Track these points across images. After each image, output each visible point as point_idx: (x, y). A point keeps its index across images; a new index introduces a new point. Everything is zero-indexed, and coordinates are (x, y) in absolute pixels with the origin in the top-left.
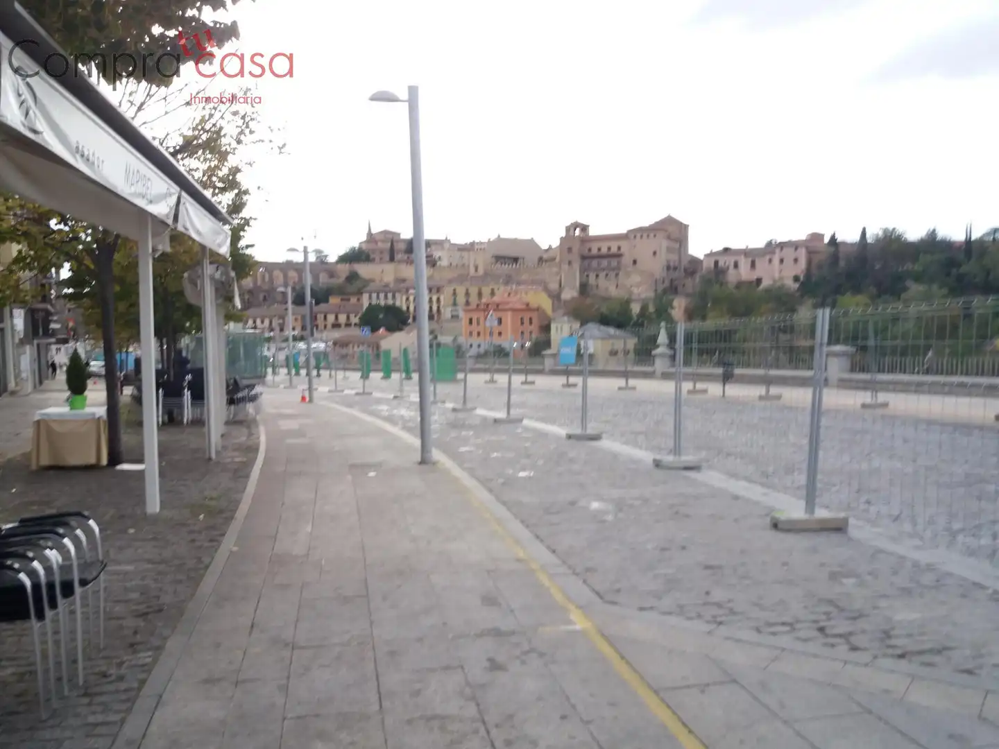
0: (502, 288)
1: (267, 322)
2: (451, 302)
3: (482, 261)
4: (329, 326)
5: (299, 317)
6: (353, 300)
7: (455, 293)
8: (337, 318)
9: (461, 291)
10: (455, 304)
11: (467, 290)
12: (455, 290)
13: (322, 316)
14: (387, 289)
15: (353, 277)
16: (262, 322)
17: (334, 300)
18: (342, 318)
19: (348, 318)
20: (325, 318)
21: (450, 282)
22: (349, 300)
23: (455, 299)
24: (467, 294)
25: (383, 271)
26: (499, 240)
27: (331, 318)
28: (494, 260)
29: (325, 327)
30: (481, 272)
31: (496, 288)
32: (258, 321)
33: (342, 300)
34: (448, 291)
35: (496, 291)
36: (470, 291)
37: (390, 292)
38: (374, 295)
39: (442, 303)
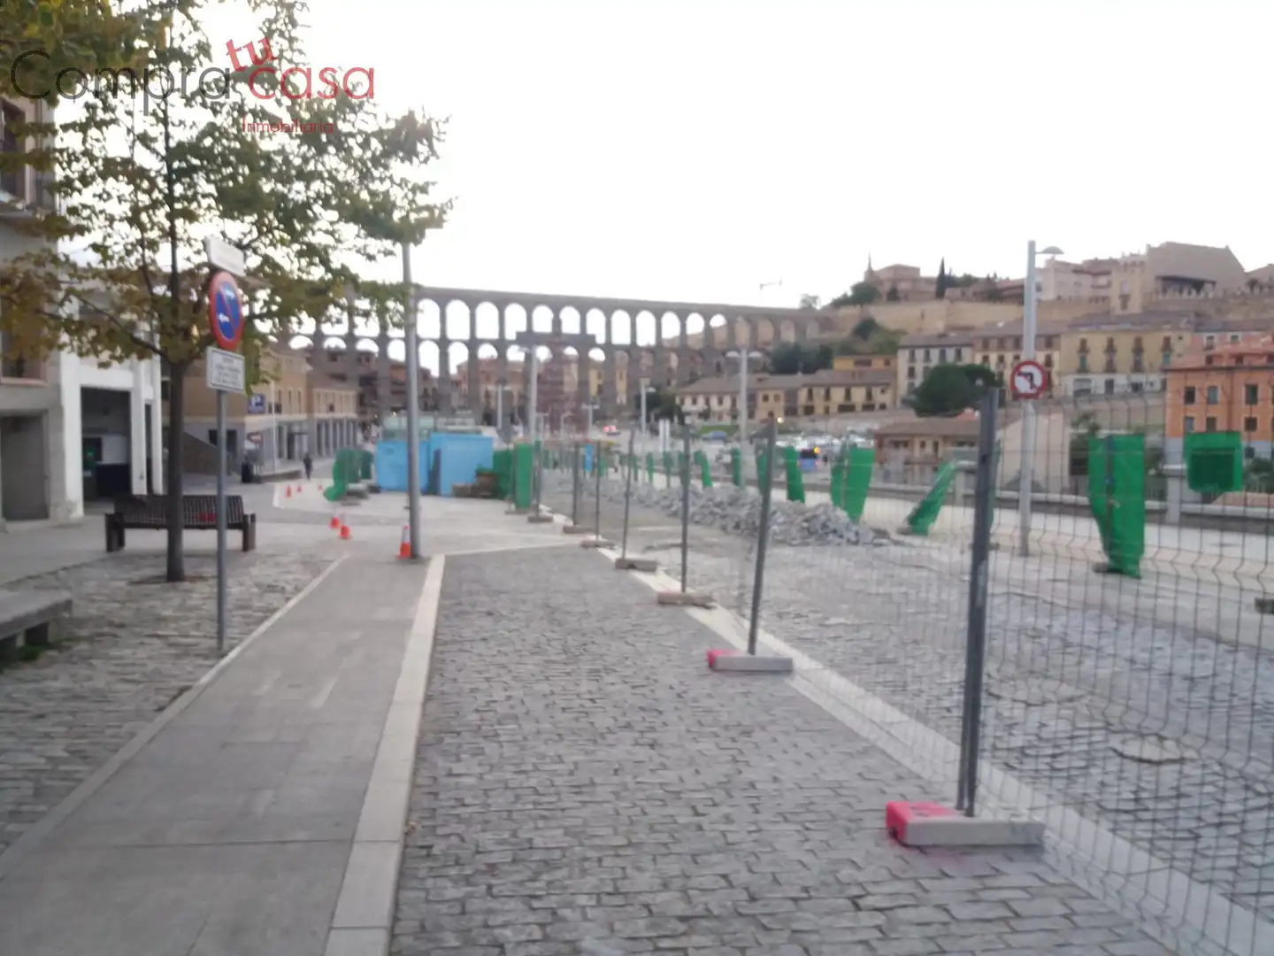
0: (1187, 336)
1: (727, 402)
2: (1077, 363)
3: (1138, 288)
4: (834, 409)
5: (781, 394)
6: (878, 363)
7: (1084, 348)
8: (848, 395)
9: (1097, 343)
10: (1083, 369)
11: (1111, 342)
12: (1083, 342)
13: (822, 392)
14: (944, 342)
15: (866, 328)
16: (720, 402)
17: (843, 365)
18: (859, 396)
19: (869, 395)
20: (828, 396)
21: (1074, 326)
22: (868, 363)
23: (1083, 360)
24: (1111, 349)
25: (923, 316)
26: (1171, 249)
27: (838, 396)
28: (1159, 285)
29: (827, 410)
30: (1135, 306)
31: (1173, 335)
32: (714, 402)
33: (857, 363)
34: (1069, 344)
35: (1174, 341)
36: (1116, 343)
37: (950, 346)
38: (920, 354)
39: (1056, 368)
